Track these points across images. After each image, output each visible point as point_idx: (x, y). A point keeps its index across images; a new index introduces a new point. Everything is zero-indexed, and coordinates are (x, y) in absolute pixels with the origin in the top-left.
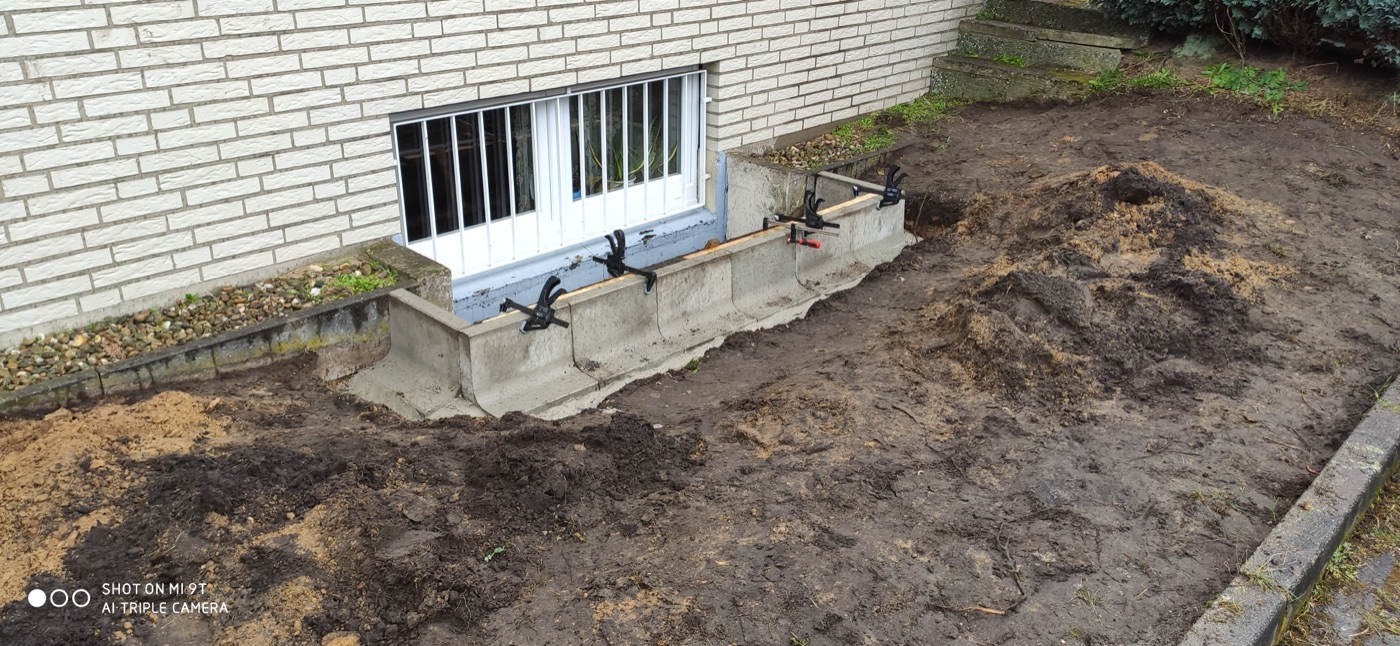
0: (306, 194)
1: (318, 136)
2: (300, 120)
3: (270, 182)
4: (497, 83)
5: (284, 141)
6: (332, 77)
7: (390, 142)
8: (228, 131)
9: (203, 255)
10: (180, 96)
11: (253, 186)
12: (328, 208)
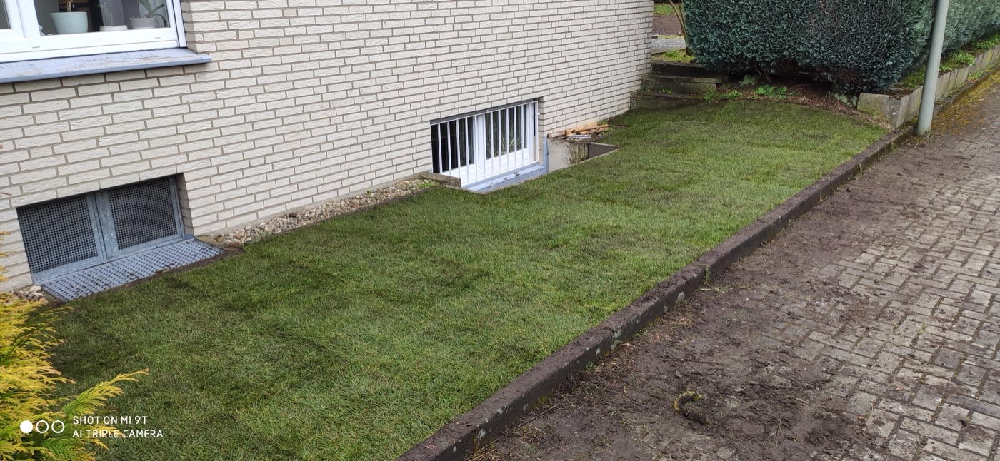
1: (408, 129)
2: (404, 123)
3: (394, 147)
4: (463, 108)
5: (398, 131)
6: (413, 106)
7: (429, 132)
8: (383, 127)
10: (370, 114)
11: (388, 149)
12: (410, 158)
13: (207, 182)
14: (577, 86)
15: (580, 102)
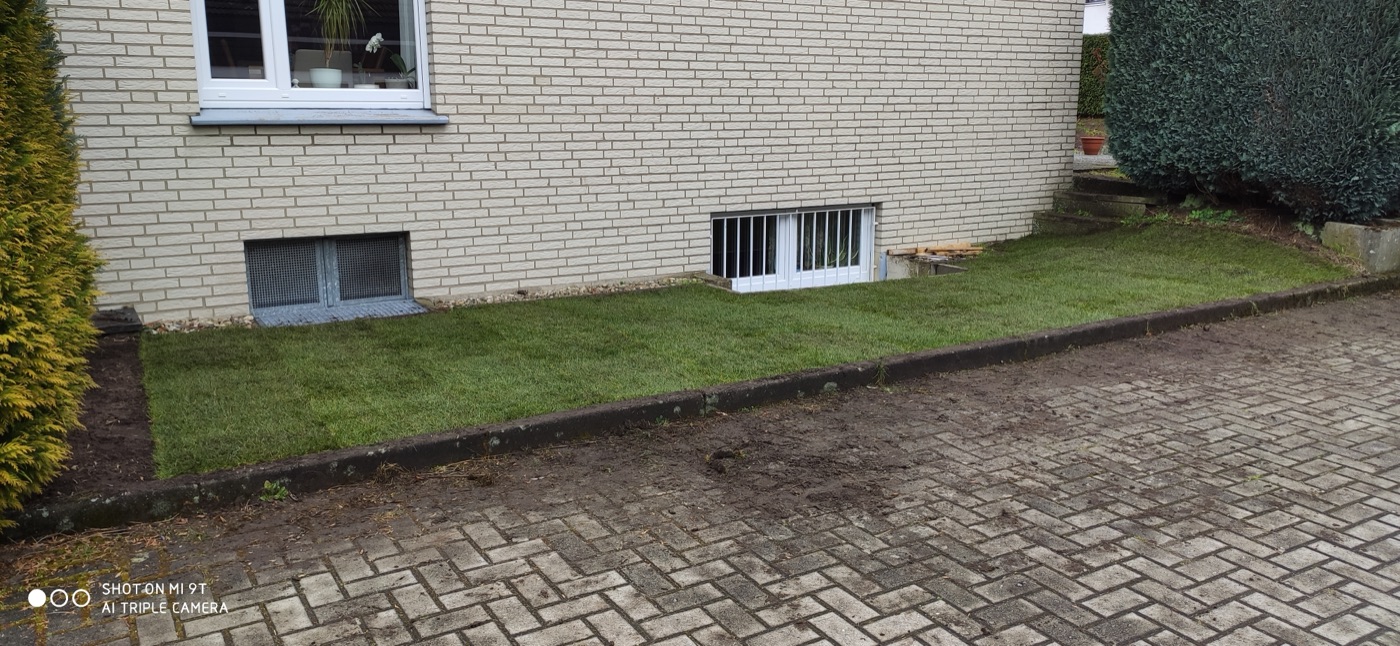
0: (672, 245)
1: (680, 219)
2: (674, 211)
3: (659, 237)
4: (761, 202)
5: (667, 220)
6: (689, 194)
7: (709, 226)
8: (646, 213)
9: (629, 265)
10: (631, 196)
11: (652, 238)
12: (680, 253)
13: (433, 244)
14: (939, 195)
15: (944, 215)
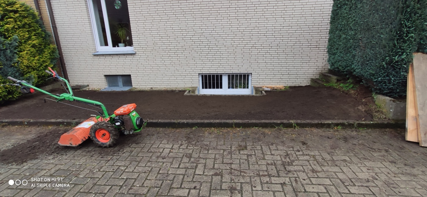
2: (189, 73)
5: (187, 75)
7: (200, 76)
8: (181, 73)
10: (177, 69)
11: (183, 78)
13: (135, 77)
14: (273, 72)
15: (274, 78)
